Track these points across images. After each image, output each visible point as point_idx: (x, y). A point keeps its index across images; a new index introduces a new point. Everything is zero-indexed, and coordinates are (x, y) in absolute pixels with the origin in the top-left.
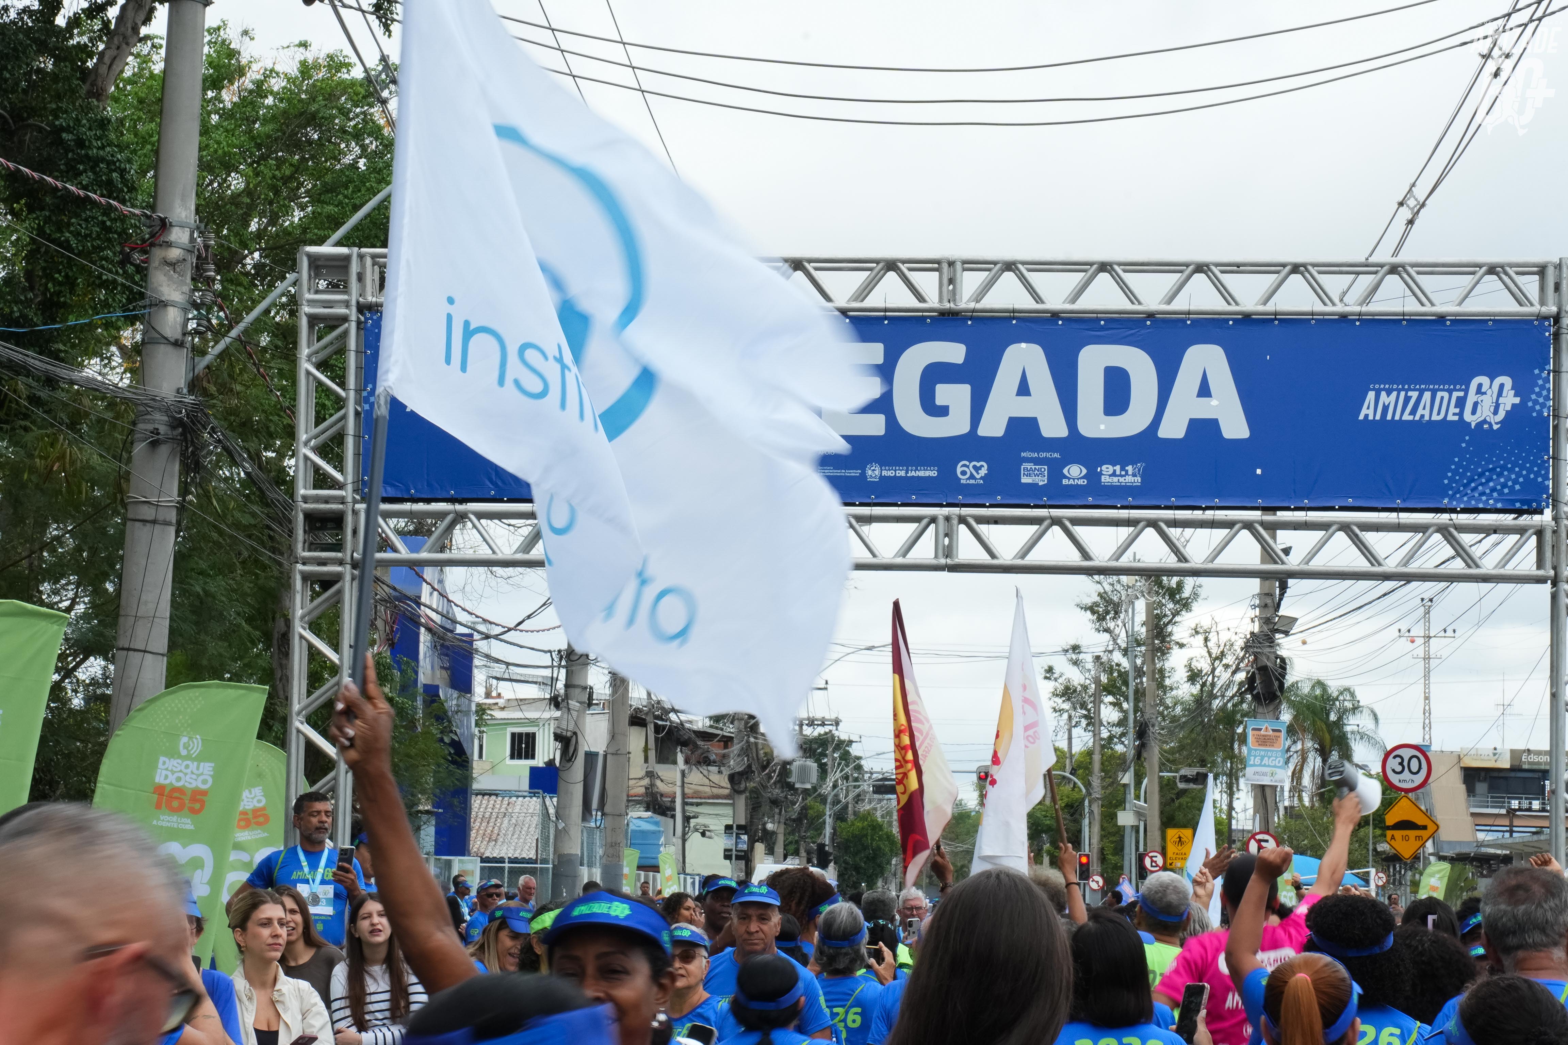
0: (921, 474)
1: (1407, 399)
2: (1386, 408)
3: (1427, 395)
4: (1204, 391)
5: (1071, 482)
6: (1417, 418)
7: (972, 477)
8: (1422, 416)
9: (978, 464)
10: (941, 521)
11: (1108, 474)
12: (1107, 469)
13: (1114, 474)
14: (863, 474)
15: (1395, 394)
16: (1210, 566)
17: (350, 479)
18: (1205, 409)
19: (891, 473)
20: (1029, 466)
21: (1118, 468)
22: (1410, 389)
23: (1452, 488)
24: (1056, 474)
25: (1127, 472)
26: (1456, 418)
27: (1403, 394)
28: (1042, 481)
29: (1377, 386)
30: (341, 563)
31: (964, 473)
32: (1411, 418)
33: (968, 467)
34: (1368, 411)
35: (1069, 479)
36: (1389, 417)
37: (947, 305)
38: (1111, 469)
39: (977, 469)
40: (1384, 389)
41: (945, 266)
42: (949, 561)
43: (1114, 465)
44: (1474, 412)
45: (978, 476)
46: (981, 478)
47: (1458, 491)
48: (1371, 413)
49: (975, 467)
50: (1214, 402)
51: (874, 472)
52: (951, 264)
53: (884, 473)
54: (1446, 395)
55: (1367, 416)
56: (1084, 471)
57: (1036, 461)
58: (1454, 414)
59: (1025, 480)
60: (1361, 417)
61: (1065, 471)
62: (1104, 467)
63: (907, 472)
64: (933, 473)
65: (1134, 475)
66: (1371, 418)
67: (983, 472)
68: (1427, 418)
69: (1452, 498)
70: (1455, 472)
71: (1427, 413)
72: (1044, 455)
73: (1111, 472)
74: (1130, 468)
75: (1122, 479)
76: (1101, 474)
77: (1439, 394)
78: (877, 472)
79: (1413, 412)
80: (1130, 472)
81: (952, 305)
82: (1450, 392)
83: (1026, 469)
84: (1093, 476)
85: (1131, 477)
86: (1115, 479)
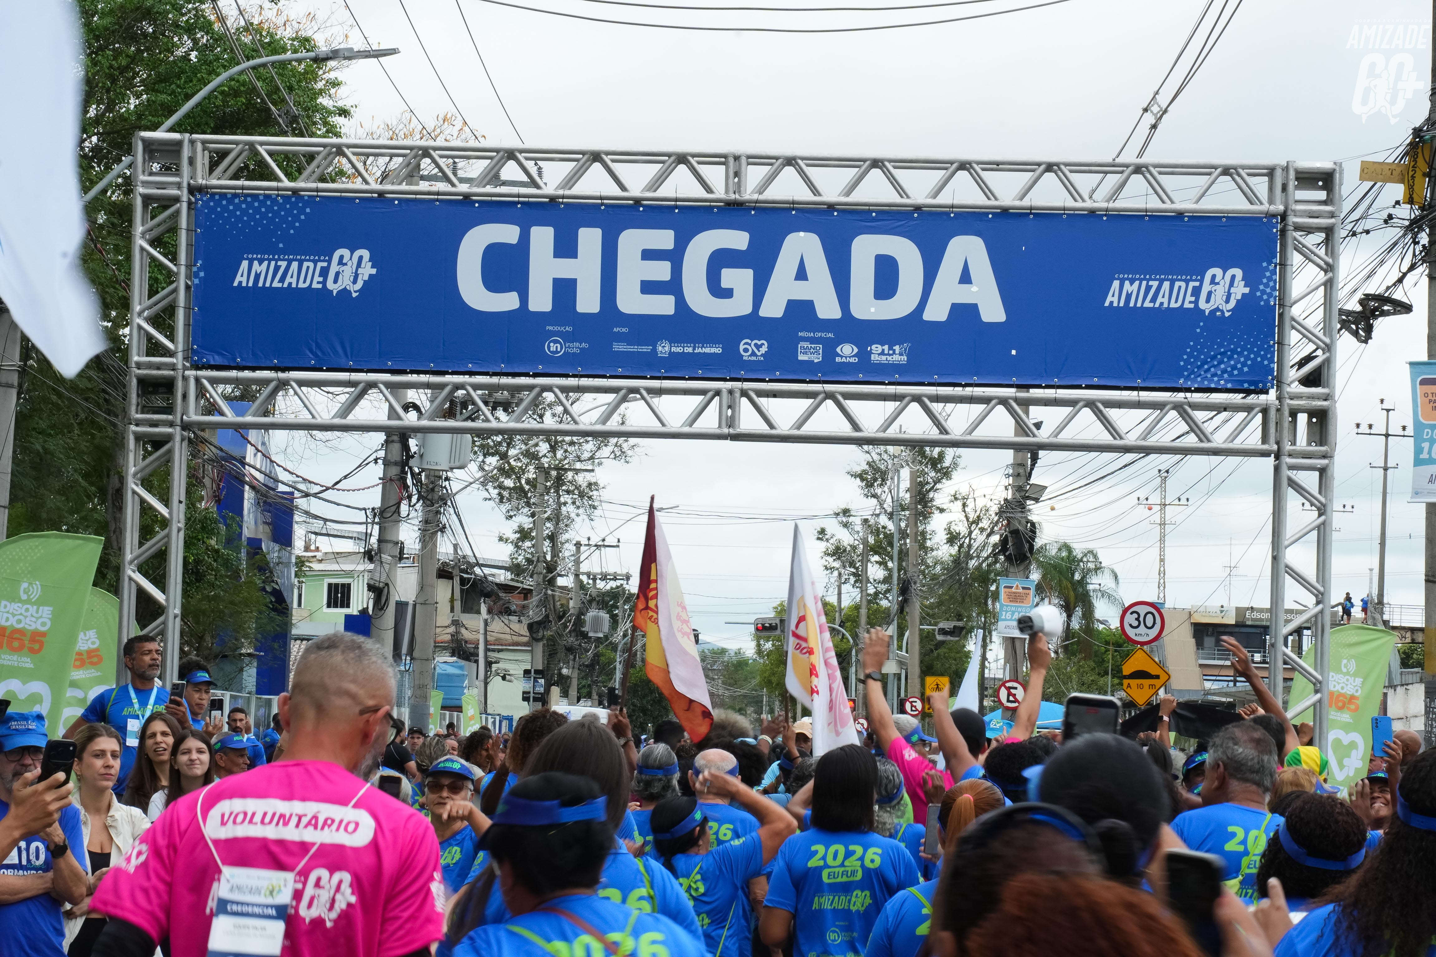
0: (707, 350)
1: (1148, 288)
2: (1129, 296)
3: (1166, 285)
4: (966, 278)
5: (844, 360)
6: (1157, 305)
7: (753, 354)
8: (1162, 304)
9: (759, 343)
10: (725, 394)
11: (878, 353)
12: (876, 348)
13: (882, 353)
14: (654, 350)
15: (1137, 283)
16: (968, 438)
17: (180, 347)
18: (966, 295)
19: (679, 350)
20: (805, 344)
21: (886, 347)
22: (1151, 279)
23: (1187, 370)
24: (830, 352)
25: (894, 351)
26: (1192, 306)
27: (1144, 283)
28: (817, 358)
29: (1121, 276)
30: (171, 424)
31: (746, 350)
32: (1151, 305)
33: (750, 345)
34: (1113, 298)
35: (842, 357)
36: (1132, 304)
37: (732, 197)
38: (880, 348)
39: (758, 347)
40: (1127, 279)
41: (731, 160)
42: (731, 431)
43: (882, 345)
44: (1208, 301)
45: (759, 354)
46: (762, 355)
47: (1193, 372)
48: (1115, 300)
49: (756, 345)
50: (974, 288)
51: (664, 349)
52: (737, 158)
53: (673, 349)
54: (1183, 284)
55: (1111, 303)
56: (856, 350)
57: (813, 340)
58: (1190, 302)
59: (801, 357)
60: (1107, 304)
61: (838, 350)
62: (873, 347)
63: (694, 349)
64: (718, 350)
65: (901, 354)
66: (1115, 304)
67: (764, 349)
68: (1166, 305)
69: (1187, 378)
70: (1190, 355)
71: (1165, 301)
72: (819, 335)
73: (880, 351)
74: (897, 348)
75: (889, 358)
76: (871, 352)
77: (1177, 284)
78: (667, 349)
79: (1154, 300)
80: (897, 352)
81: (737, 196)
82: (1187, 282)
83: (802, 348)
84: (864, 355)
85: (898, 356)
86: (884, 358)
